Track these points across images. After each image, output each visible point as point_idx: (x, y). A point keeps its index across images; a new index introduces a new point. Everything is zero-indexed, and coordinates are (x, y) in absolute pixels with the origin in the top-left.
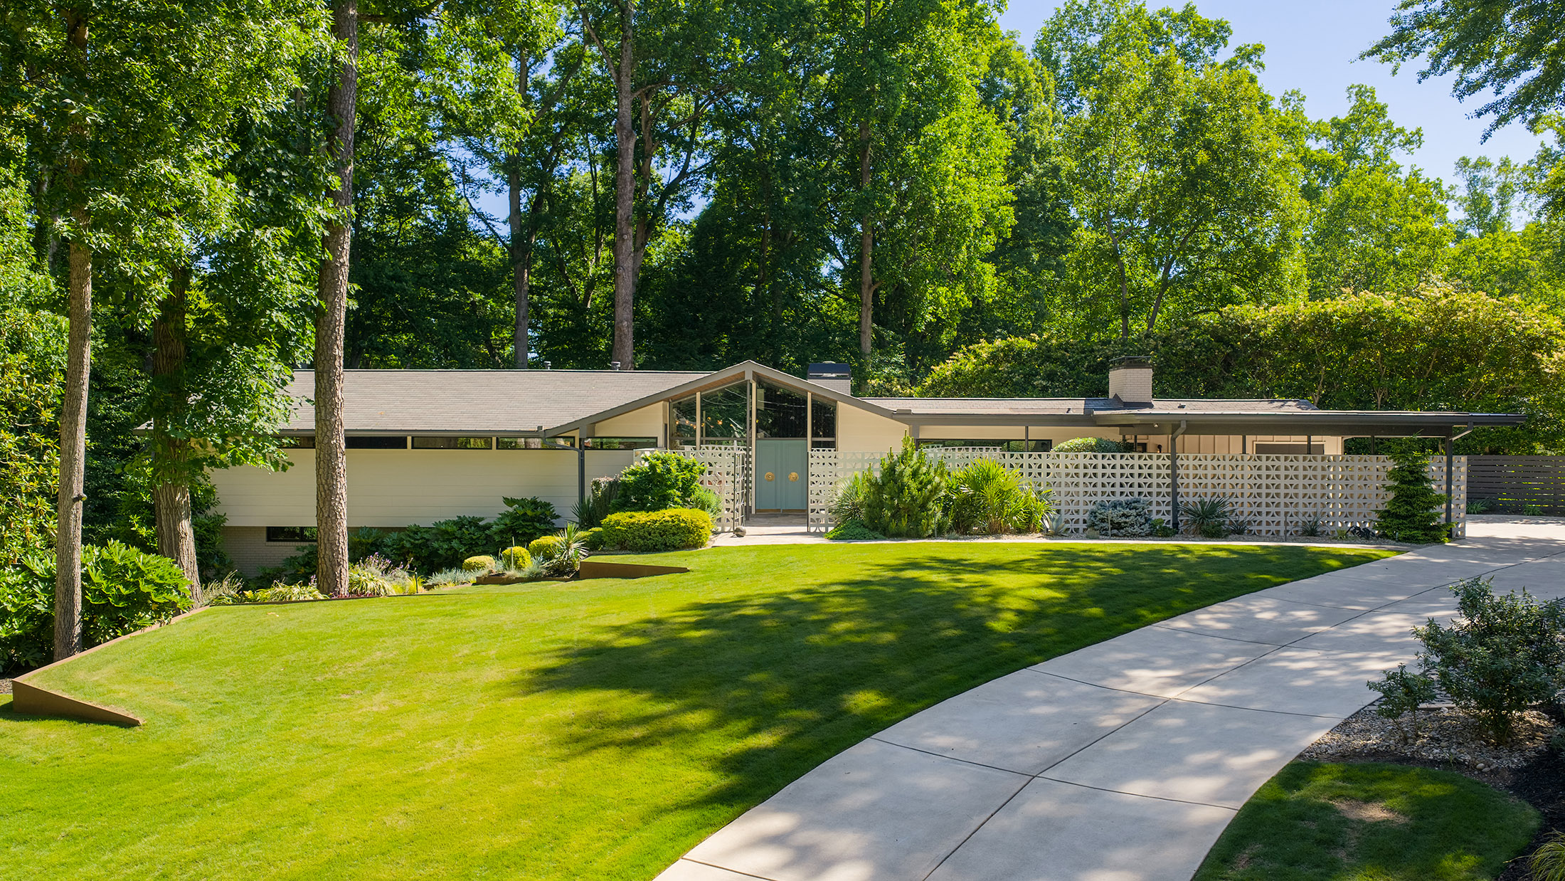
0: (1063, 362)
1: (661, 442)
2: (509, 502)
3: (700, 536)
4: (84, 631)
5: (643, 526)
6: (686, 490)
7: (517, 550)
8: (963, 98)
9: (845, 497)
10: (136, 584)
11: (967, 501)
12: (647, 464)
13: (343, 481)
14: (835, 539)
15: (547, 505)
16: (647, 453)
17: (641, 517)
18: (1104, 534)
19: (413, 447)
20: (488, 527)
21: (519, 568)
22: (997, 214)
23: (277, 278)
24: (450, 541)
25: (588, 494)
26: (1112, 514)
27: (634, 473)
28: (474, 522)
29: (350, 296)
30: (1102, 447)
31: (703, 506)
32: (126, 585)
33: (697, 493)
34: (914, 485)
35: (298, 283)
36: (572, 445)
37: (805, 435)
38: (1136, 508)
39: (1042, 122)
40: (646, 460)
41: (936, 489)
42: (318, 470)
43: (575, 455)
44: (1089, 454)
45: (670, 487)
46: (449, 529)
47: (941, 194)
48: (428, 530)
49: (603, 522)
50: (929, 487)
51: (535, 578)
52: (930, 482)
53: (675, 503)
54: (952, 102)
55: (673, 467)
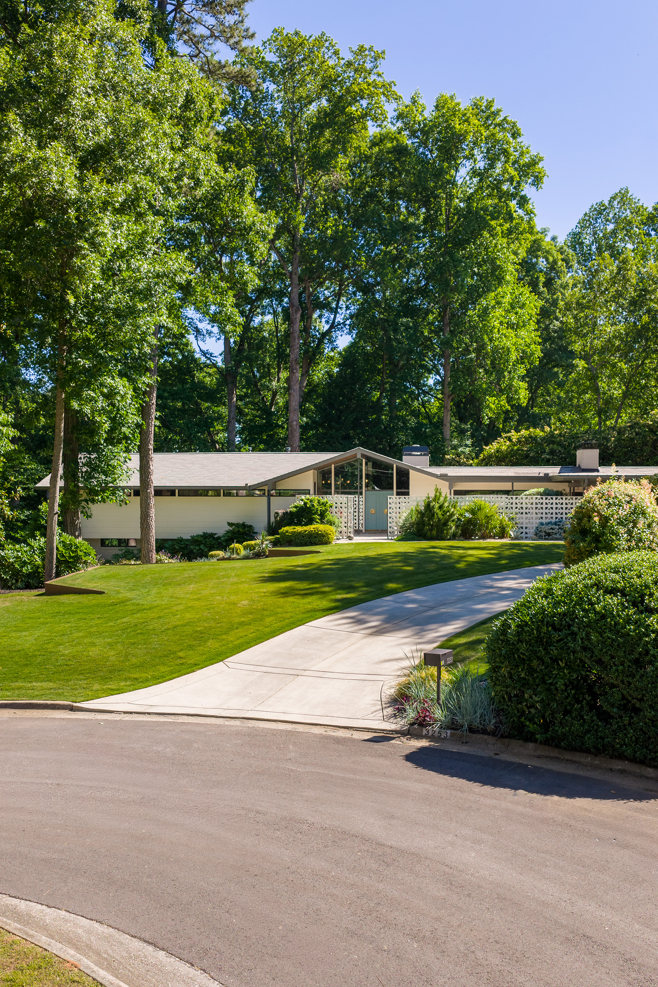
0: (560, 444)
1: (312, 492)
2: (230, 524)
3: (328, 538)
4: (56, 571)
5: (300, 533)
6: (322, 515)
7: (237, 545)
8: (508, 278)
9: (406, 520)
10: (76, 551)
11: (469, 521)
12: (303, 503)
13: (153, 510)
14: (399, 540)
15: (251, 526)
16: (303, 497)
17: (299, 529)
18: (540, 538)
19: (179, 496)
20: (219, 538)
21: (238, 554)
22: (528, 350)
23: (125, 412)
24: (199, 545)
25: (272, 519)
26: (547, 528)
27: (296, 507)
28: (212, 535)
29: (156, 418)
30: (547, 493)
31: (331, 523)
32: (73, 552)
33: (328, 517)
34: (440, 513)
35: (135, 415)
36: (264, 494)
37: (392, 488)
38: (559, 525)
39: (564, 289)
40: (302, 500)
41: (452, 515)
42: (141, 505)
43: (265, 499)
44: (539, 497)
45: (314, 514)
46: (199, 539)
47: (491, 340)
48: (187, 540)
49: (280, 531)
50: (448, 514)
51: (246, 558)
52: (448, 511)
53: (317, 522)
54: (500, 280)
55: (315, 504)
